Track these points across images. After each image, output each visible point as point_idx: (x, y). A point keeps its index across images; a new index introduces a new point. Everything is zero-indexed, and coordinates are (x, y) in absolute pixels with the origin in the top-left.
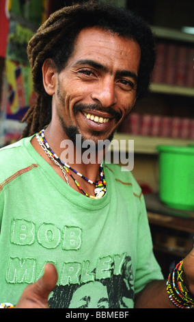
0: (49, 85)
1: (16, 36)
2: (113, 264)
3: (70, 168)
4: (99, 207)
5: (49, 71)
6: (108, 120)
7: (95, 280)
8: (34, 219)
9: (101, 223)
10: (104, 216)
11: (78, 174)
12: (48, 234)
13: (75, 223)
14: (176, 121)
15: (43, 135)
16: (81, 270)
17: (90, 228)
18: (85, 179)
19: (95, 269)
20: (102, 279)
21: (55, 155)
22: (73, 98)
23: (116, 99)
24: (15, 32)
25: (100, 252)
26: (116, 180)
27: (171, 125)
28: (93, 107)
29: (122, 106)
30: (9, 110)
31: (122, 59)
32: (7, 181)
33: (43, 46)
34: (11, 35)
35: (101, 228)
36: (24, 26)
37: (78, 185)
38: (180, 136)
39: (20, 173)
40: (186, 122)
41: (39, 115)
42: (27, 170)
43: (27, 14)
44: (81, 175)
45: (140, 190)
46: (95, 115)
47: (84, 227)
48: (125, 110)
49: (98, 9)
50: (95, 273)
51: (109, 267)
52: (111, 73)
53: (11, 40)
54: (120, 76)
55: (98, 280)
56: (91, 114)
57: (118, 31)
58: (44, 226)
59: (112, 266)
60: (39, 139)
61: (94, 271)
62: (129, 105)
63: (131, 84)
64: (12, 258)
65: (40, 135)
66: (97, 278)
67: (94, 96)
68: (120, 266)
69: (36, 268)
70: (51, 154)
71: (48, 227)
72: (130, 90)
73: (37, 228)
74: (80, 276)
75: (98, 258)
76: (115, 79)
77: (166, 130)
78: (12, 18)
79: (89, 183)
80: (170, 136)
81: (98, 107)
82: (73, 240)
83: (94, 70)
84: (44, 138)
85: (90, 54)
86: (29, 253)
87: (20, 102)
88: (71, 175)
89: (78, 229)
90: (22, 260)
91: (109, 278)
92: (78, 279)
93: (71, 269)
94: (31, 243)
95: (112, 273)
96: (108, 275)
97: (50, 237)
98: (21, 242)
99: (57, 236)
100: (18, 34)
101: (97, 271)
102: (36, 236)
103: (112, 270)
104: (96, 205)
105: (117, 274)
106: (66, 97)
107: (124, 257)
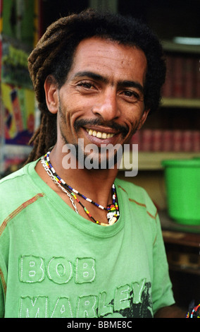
0: (52, 103)
1: (9, 58)
2: (131, 293)
3: (78, 194)
4: (112, 234)
5: (52, 88)
6: (112, 136)
7: (114, 312)
8: (42, 253)
9: (115, 251)
10: (119, 243)
11: (88, 199)
12: (58, 268)
13: (88, 253)
14: (178, 134)
15: (48, 158)
16: (98, 304)
17: (105, 257)
18: (95, 204)
19: (113, 300)
20: (121, 310)
21: (62, 180)
22: (73, 113)
23: (119, 112)
24: (8, 54)
25: (116, 282)
26: (130, 200)
27: (172, 139)
28: (95, 122)
29: (128, 119)
30: (7, 134)
31: (124, 68)
32: (12, 216)
33: (42, 61)
34: (5, 58)
35: (116, 256)
36: (17, 47)
37: (88, 213)
38: (182, 150)
39: (24, 205)
40: (188, 134)
41: (45, 136)
42: (31, 201)
43: (19, 35)
44: (91, 201)
45: (155, 209)
46: (97, 131)
47: (97, 257)
48: (132, 123)
49: (95, 17)
50: (113, 304)
51: (128, 296)
52: (112, 84)
53: (5, 63)
54: (122, 87)
55: (117, 312)
56: (93, 130)
57: (118, 39)
58: (53, 261)
59: (131, 295)
60: (45, 163)
61: (112, 302)
62: (136, 118)
63: (136, 96)
64: (23, 298)
65: (45, 159)
66: (115, 310)
67: (95, 110)
68: (140, 294)
69: (49, 306)
70: (57, 180)
71: (58, 262)
72: (136, 102)
73: (46, 264)
74: (97, 310)
75: (114, 288)
76: (117, 91)
77: (167, 145)
78: (4, 40)
79: (100, 208)
80: (172, 150)
81: (100, 122)
82: (86, 272)
83: (95, 82)
84: (49, 162)
85: (88, 65)
86: (40, 290)
87: (19, 126)
88: (79, 202)
89: (91, 260)
90: (34, 299)
91: (129, 308)
92: (95, 313)
93: (87, 303)
94: (42, 279)
95: (132, 302)
96: (128, 305)
97: (61, 271)
98: (30, 279)
99: (69, 270)
100: (11, 55)
101: (115, 302)
102: (46, 273)
103: (132, 299)
104: (108, 232)
105: (137, 303)
106: (67, 113)
107: (143, 283)
